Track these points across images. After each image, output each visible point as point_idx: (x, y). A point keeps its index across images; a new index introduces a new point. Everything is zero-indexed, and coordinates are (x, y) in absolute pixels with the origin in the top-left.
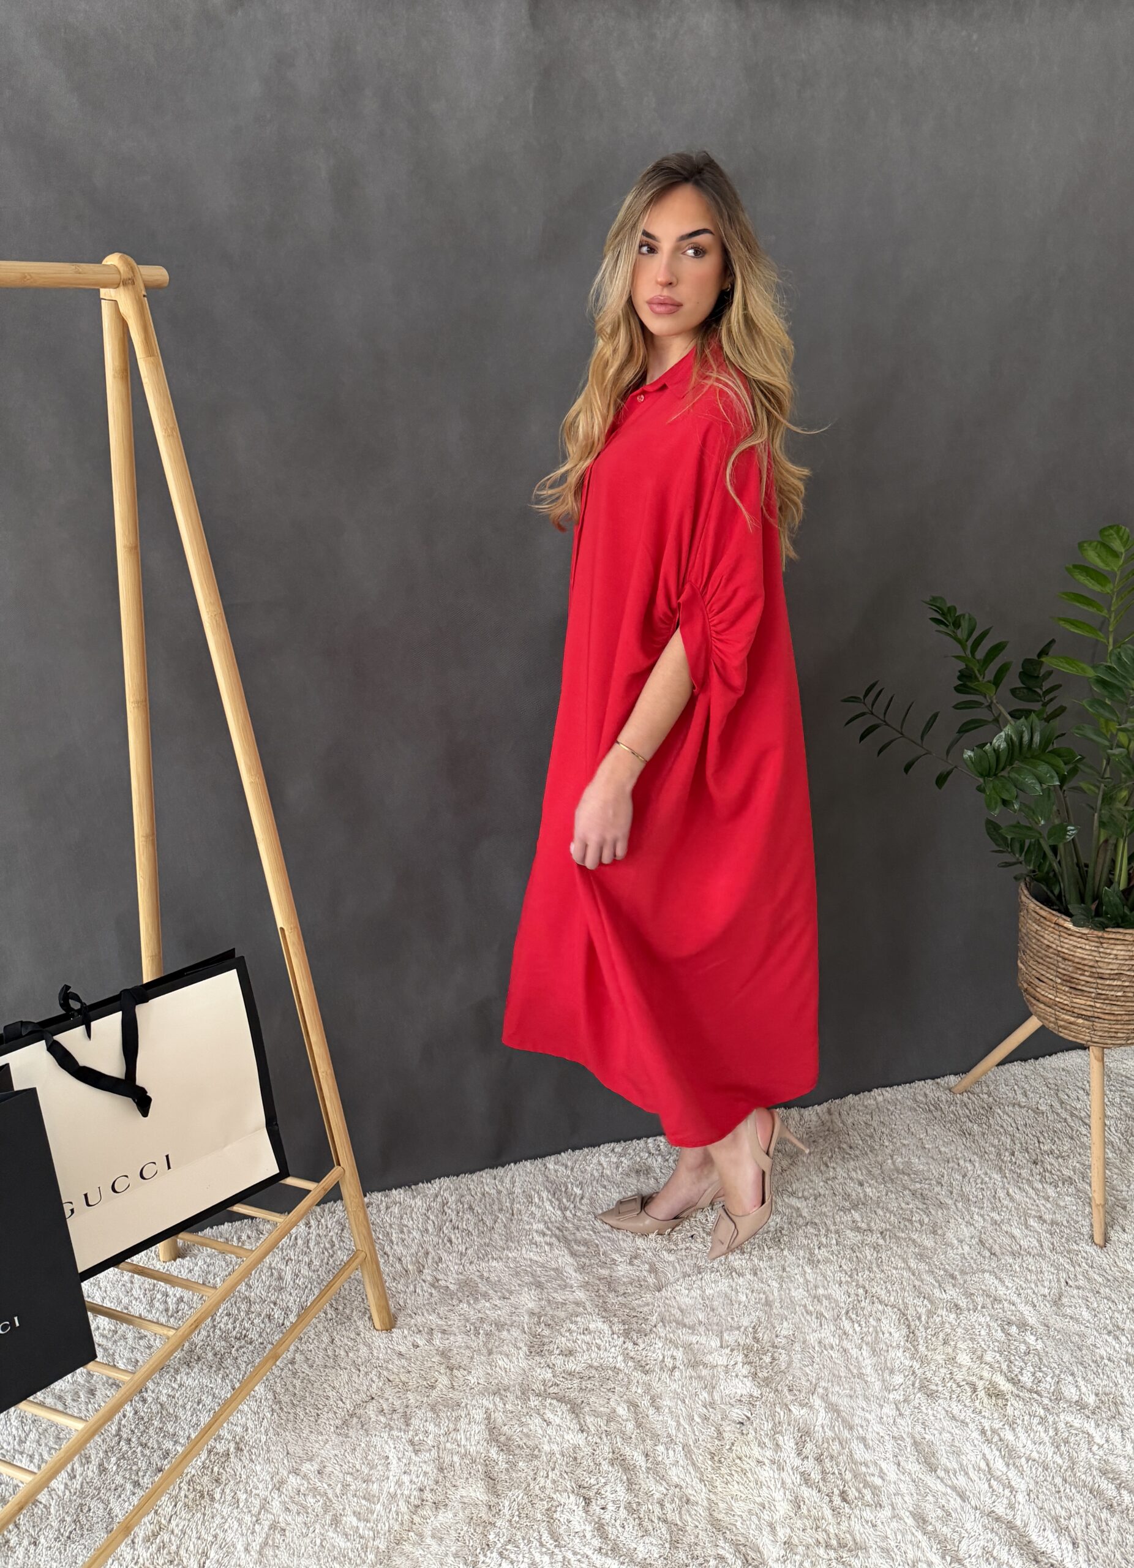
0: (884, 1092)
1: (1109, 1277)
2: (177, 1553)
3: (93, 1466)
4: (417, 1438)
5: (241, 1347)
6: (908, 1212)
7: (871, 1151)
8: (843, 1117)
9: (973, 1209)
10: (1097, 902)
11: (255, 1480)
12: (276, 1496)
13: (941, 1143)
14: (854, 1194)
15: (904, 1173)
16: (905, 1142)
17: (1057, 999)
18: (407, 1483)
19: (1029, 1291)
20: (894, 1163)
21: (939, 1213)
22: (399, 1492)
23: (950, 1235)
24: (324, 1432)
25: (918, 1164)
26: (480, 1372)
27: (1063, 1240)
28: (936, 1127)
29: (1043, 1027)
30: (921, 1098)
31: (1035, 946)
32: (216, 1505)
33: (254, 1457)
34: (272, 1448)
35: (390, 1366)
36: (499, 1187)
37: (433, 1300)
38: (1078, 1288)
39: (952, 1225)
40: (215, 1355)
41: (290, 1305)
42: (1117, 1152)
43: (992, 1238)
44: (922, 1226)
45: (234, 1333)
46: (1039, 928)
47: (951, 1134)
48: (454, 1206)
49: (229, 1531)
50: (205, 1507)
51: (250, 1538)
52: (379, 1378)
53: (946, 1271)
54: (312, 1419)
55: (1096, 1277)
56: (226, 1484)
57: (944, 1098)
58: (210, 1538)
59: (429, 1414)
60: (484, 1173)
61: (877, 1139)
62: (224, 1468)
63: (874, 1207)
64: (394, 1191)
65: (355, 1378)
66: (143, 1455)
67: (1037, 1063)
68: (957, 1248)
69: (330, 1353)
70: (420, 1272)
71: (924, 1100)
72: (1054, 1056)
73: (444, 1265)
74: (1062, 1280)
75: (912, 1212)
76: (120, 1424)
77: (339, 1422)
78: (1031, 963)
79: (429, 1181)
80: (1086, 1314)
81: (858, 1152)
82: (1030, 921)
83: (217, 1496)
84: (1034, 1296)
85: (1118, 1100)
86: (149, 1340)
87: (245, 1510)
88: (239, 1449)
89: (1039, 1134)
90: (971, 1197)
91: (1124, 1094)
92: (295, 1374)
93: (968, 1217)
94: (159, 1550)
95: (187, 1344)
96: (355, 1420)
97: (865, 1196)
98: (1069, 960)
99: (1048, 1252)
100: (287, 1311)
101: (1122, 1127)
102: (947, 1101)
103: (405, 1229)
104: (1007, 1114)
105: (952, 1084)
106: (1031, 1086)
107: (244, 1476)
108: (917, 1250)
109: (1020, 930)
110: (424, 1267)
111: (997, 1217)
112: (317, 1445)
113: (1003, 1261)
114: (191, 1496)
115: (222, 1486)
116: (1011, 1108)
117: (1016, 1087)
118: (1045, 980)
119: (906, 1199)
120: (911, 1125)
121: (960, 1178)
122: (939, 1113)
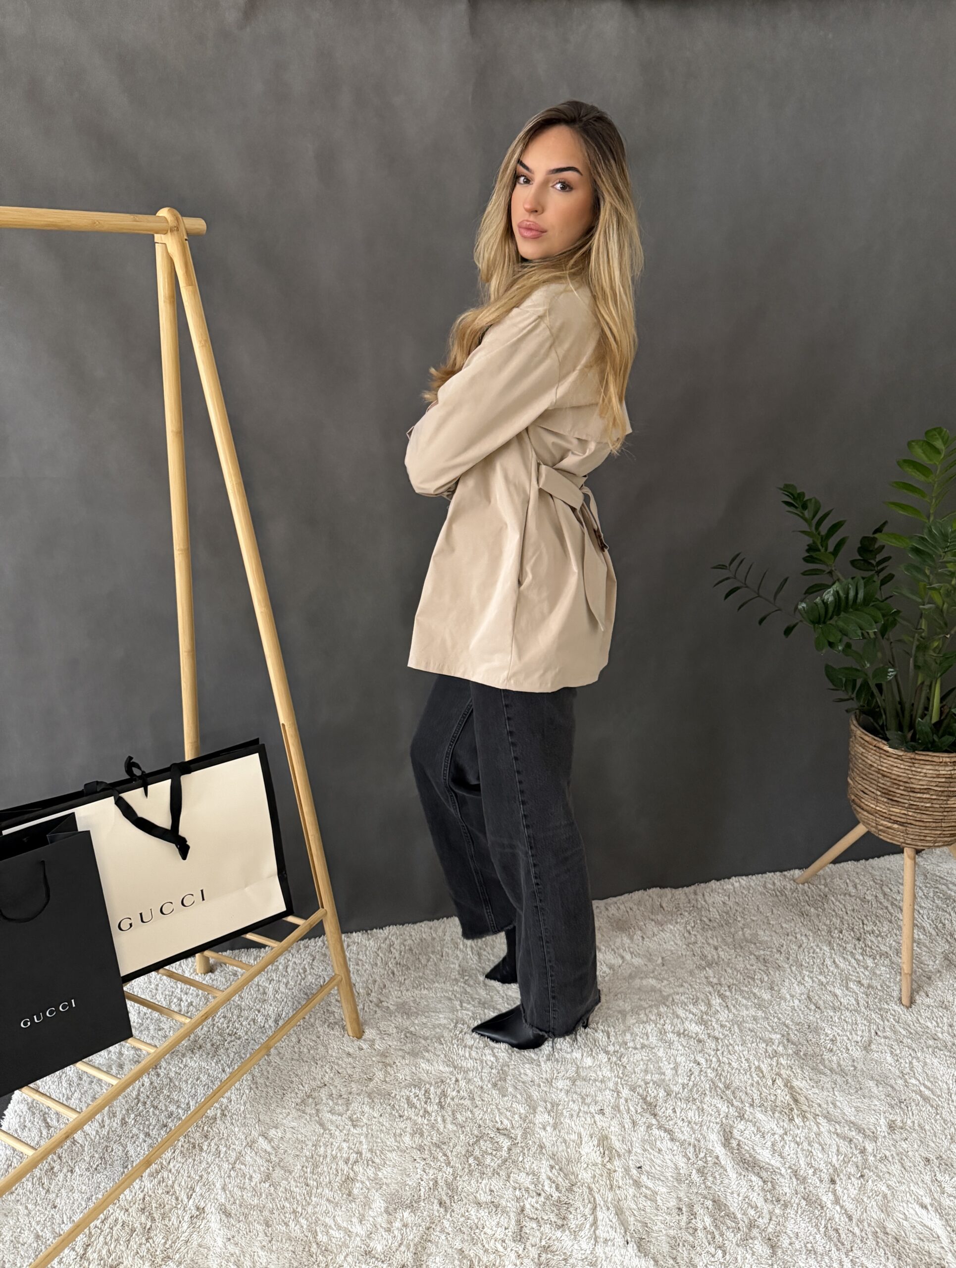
0: (740, 880)
1: (912, 1031)
2: (172, 1187)
3: (118, 1120)
4: (355, 1116)
5: (231, 1041)
6: (752, 972)
7: (726, 924)
8: (707, 898)
9: (805, 972)
10: (912, 731)
11: (233, 1138)
12: (249, 1152)
13: (783, 920)
14: (710, 956)
15: (751, 942)
16: (754, 918)
17: (878, 808)
18: (346, 1149)
19: (845, 1038)
20: (744, 935)
21: (777, 974)
22: (339, 1155)
23: (784, 991)
24: (287, 1107)
25: (763, 936)
26: (407, 1071)
27: (876, 1000)
28: (780, 908)
29: (868, 833)
30: (770, 886)
31: (861, 766)
32: (203, 1154)
33: (234, 1121)
34: (248, 1116)
35: (340, 1062)
36: (434, 935)
37: (376, 1016)
38: (885, 1037)
39: (787, 984)
40: (213, 1045)
41: (270, 1013)
42: (928, 934)
43: (818, 995)
44: (762, 983)
45: (228, 1031)
46: (864, 751)
47: (792, 914)
48: (398, 947)
49: (211, 1174)
50: (195, 1155)
51: (227, 1180)
52: (331, 1070)
53: (779, 1019)
54: (279, 1096)
55: (902, 1030)
56: (212, 1139)
57: (788, 887)
58: (197, 1178)
59: (366, 1099)
60: (423, 924)
61: (732, 915)
62: (211, 1128)
63: (725, 967)
64: (354, 934)
65: (313, 1069)
66: (154, 1114)
67: (867, 862)
68: (789, 1001)
69: (296, 1050)
70: (368, 994)
71: (772, 887)
72: (882, 858)
73: (387, 991)
74: (873, 1031)
75: (755, 972)
76: (139, 1090)
77: (299, 1101)
78: (858, 778)
79: (381, 928)
80: (889, 1059)
81: (715, 925)
82: (857, 745)
83: (205, 1148)
84: (848, 1042)
85: (931, 894)
86: (165, 1032)
87: (225, 1159)
88: (223, 1115)
89: (864, 918)
90: (803, 963)
91: (937, 890)
92: (269, 1063)
93: (799, 978)
94: (159, 1183)
95: (192, 1036)
96: (311, 1100)
97: (719, 957)
98: (888, 777)
99: (863, 1009)
100: (267, 1017)
101: (933, 916)
102: (791, 889)
103: (360, 963)
104: (839, 901)
105: (796, 876)
106: (861, 881)
107: (225, 1135)
108: (756, 1001)
109: (849, 753)
110: (371, 991)
111: (824, 980)
112: (281, 1116)
113: (825, 1014)
114: (186, 1146)
115: (209, 1141)
116: (842, 897)
117: (848, 881)
118: (869, 793)
119: (751, 962)
120: (760, 906)
121: (796, 948)
122: (784, 898)
